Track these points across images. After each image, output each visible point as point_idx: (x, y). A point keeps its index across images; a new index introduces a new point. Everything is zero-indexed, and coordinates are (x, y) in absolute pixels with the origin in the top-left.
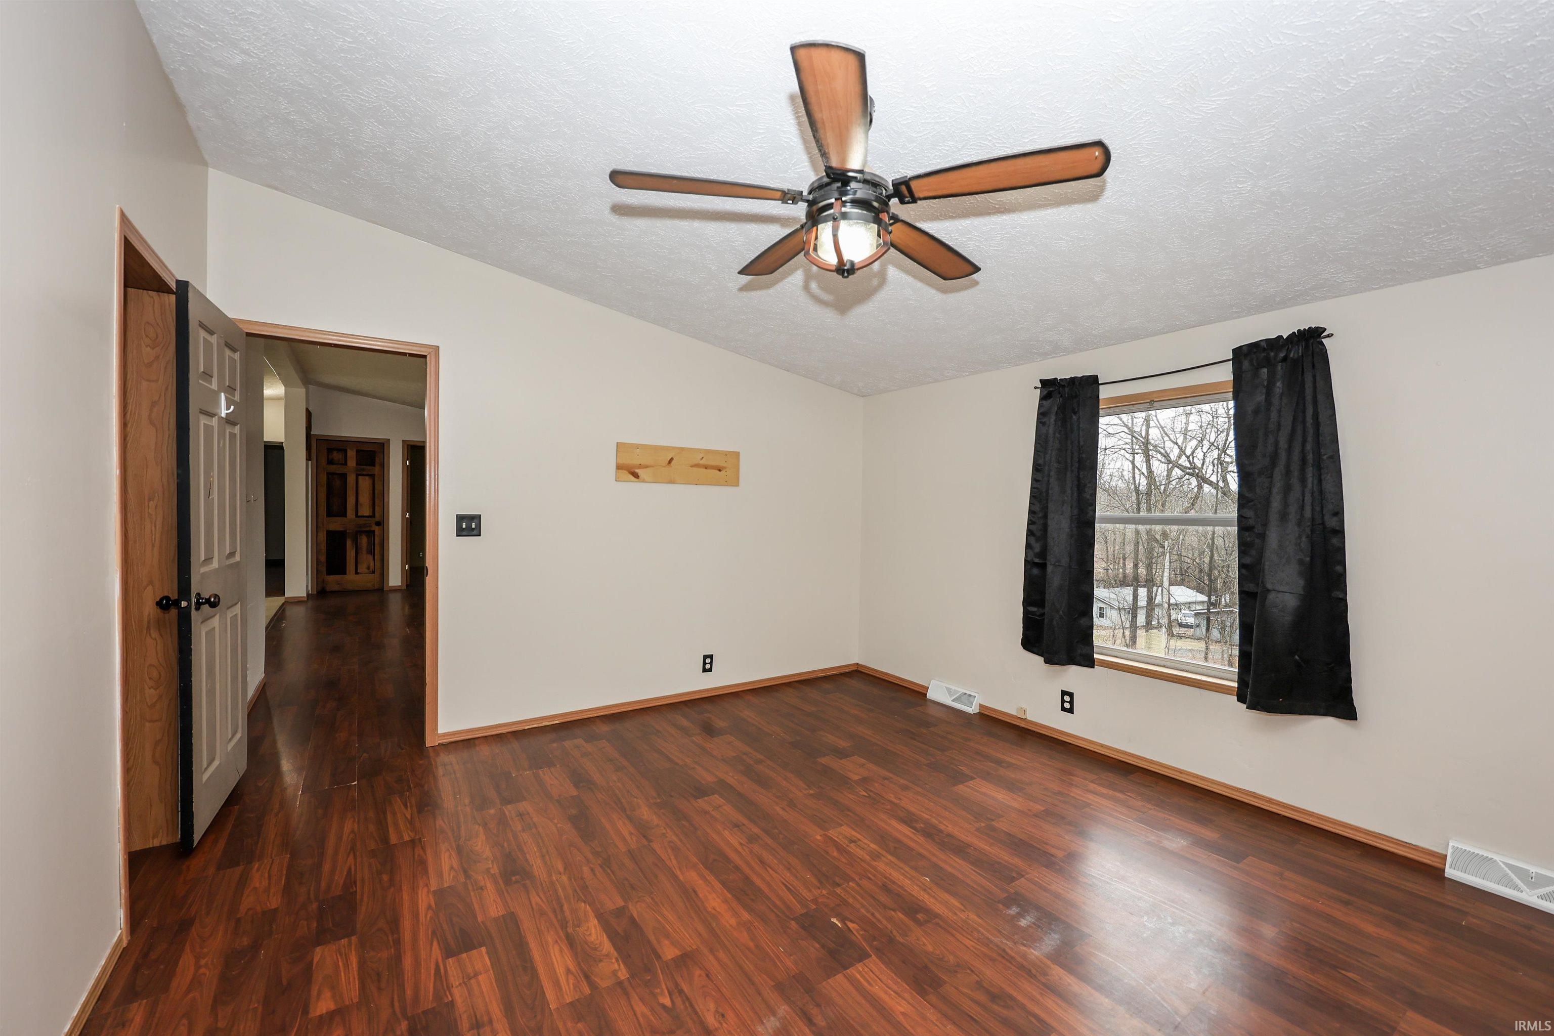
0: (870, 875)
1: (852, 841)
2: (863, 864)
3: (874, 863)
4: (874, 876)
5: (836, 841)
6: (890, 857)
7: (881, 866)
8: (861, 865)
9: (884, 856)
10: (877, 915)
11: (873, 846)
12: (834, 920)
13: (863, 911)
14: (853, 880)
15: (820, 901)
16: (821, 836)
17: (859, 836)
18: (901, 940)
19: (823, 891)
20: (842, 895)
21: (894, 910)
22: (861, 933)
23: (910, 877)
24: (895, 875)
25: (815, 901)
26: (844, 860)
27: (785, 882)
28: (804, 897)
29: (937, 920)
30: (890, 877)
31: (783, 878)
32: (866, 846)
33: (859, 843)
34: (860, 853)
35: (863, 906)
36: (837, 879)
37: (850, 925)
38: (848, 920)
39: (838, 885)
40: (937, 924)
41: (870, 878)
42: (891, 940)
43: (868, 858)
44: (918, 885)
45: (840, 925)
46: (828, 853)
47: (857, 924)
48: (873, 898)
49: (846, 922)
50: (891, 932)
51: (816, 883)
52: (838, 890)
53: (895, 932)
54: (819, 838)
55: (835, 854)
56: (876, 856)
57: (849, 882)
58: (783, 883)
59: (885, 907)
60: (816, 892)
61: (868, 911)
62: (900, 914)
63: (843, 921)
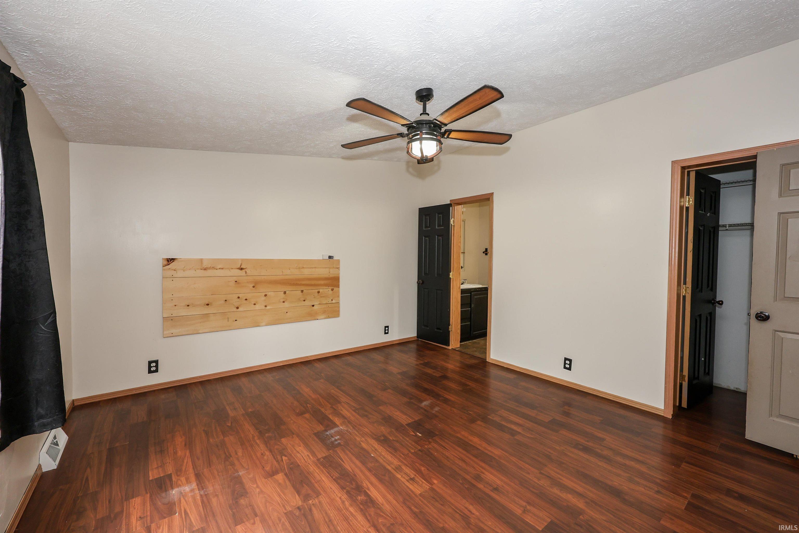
0: (403, 456)
1: (412, 479)
2: (407, 463)
3: (400, 463)
4: (401, 456)
5: (423, 479)
6: (389, 468)
7: (396, 462)
8: (407, 462)
9: (393, 468)
10: (401, 438)
11: (399, 476)
12: (420, 435)
13: (408, 439)
14: (412, 453)
15: (428, 443)
16: (434, 483)
17: (408, 484)
18: (393, 430)
19: (427, 447)
20: (417, 446)
21: (393, 440)
22: (409, 431)
23: (381, 457)
24: (389, 457)
25: (430, 443)
26: (417, 465)
27: (446, 450)
28: (436, 444)
29: (375, 437)
30: (391, 455)
31: (449, 452)
32: (404, 476)
33: (407, 478)
34: (407, 470)
35: (407, 441)
36: (420, 453)
37: (413, 434)
38: (414, 435)
39: (419, 450)
40: (376, 435)
41: (403, 454)
42: (397, 429)
43: (403, 467)
44: (379, 452)
45: (418, 433)
46: (428, 469)
47: (411, 435)
48: (402, 445)
49: (415, 435)
50: (396, 432)
51: (430, 450)
52: (419, 448)
53: (395, 432)
54: (435, 482)
55: (423, 469)
56: (398, 469)
57: (414, 452)
58: (448, 450)
59: (397, 441)
60: (430, 446)
61: (405, 439)
62: (391, 439)
63: (416, 436)
